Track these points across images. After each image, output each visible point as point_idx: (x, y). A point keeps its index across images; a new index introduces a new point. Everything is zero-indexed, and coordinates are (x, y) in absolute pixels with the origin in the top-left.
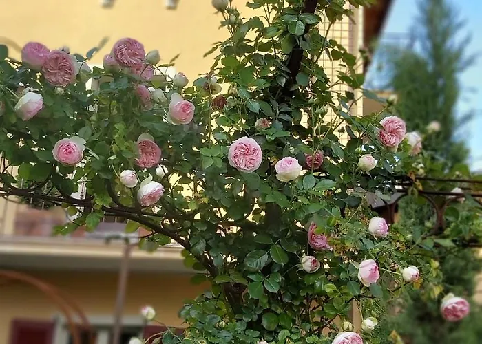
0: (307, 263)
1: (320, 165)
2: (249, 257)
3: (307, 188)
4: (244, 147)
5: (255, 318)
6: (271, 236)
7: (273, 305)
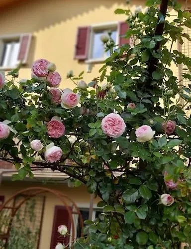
0: (164, 199)
1: (173, 131)
2: (125, 194)
3: (161, 146)
4: (111, 120)
5: (132, 235)
6: (140, 179)
7: (144, 227)
